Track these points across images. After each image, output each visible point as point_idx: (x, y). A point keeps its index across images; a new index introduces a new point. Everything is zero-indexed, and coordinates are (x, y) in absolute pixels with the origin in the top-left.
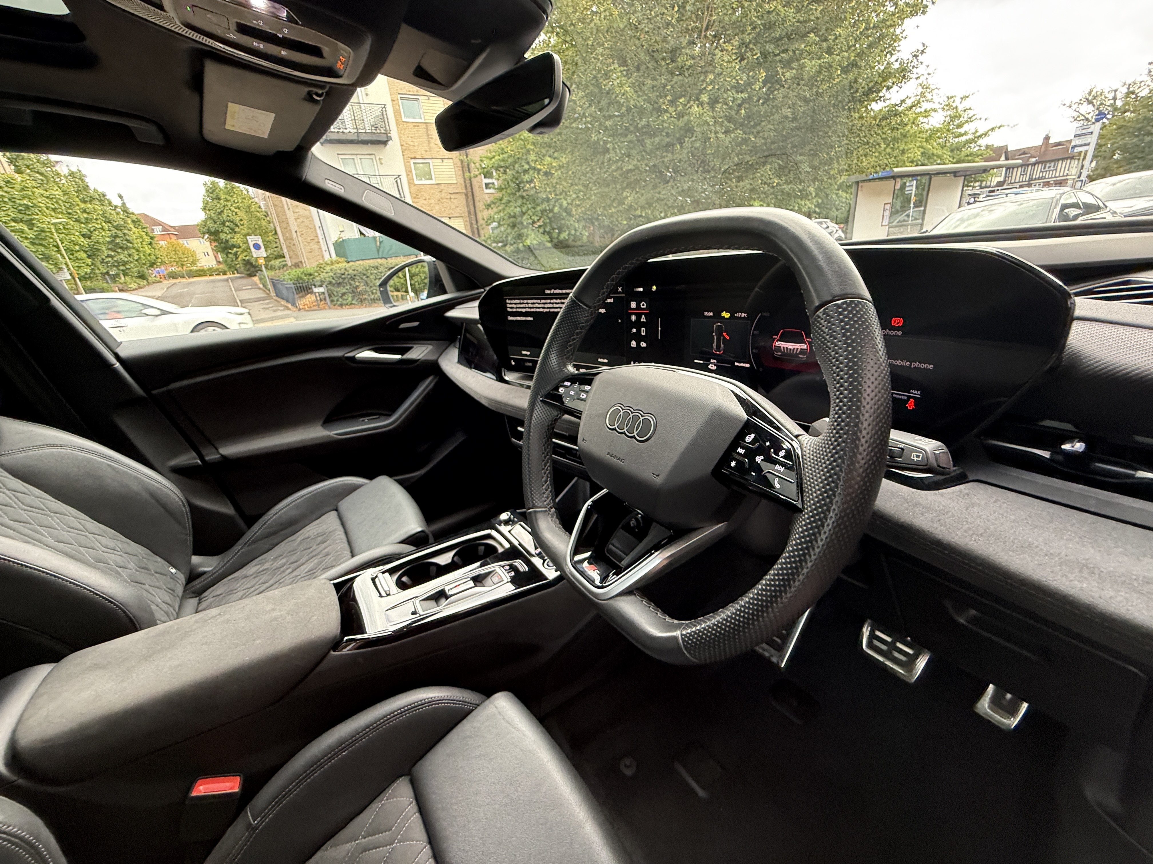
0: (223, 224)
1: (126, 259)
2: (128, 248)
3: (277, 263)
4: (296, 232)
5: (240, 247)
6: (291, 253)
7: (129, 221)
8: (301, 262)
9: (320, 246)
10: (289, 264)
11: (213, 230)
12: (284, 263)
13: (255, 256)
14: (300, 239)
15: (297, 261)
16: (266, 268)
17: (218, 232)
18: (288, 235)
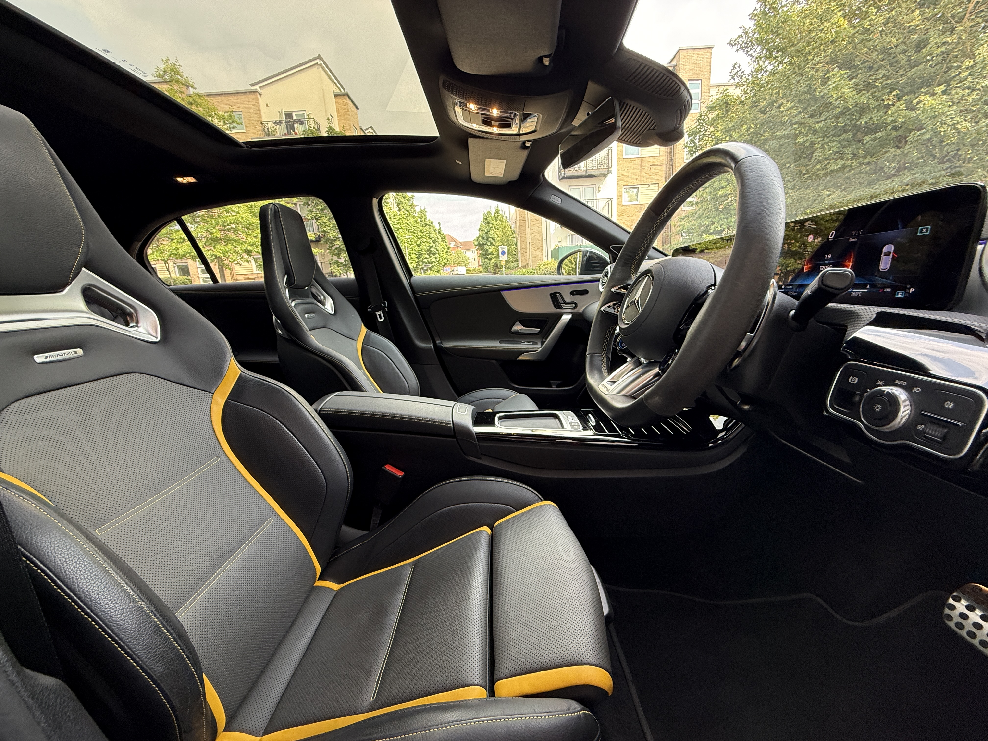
0: (487, 239)
1: (433, 260)
2: (435, 254)
3: (512, 265)
4: (529, 243)
5: (493, 255)
6: (523, 258)
7: (440, 238)
8: (527, 264)
9: (542, 252)
10: (520, 266)
11: (481, 243)
12: (516, 265)
13: (501, 259)
14: (531, 247)
15: (525, 264)
16: (505, 268)
17: (484, 244)
18: (524, 246)
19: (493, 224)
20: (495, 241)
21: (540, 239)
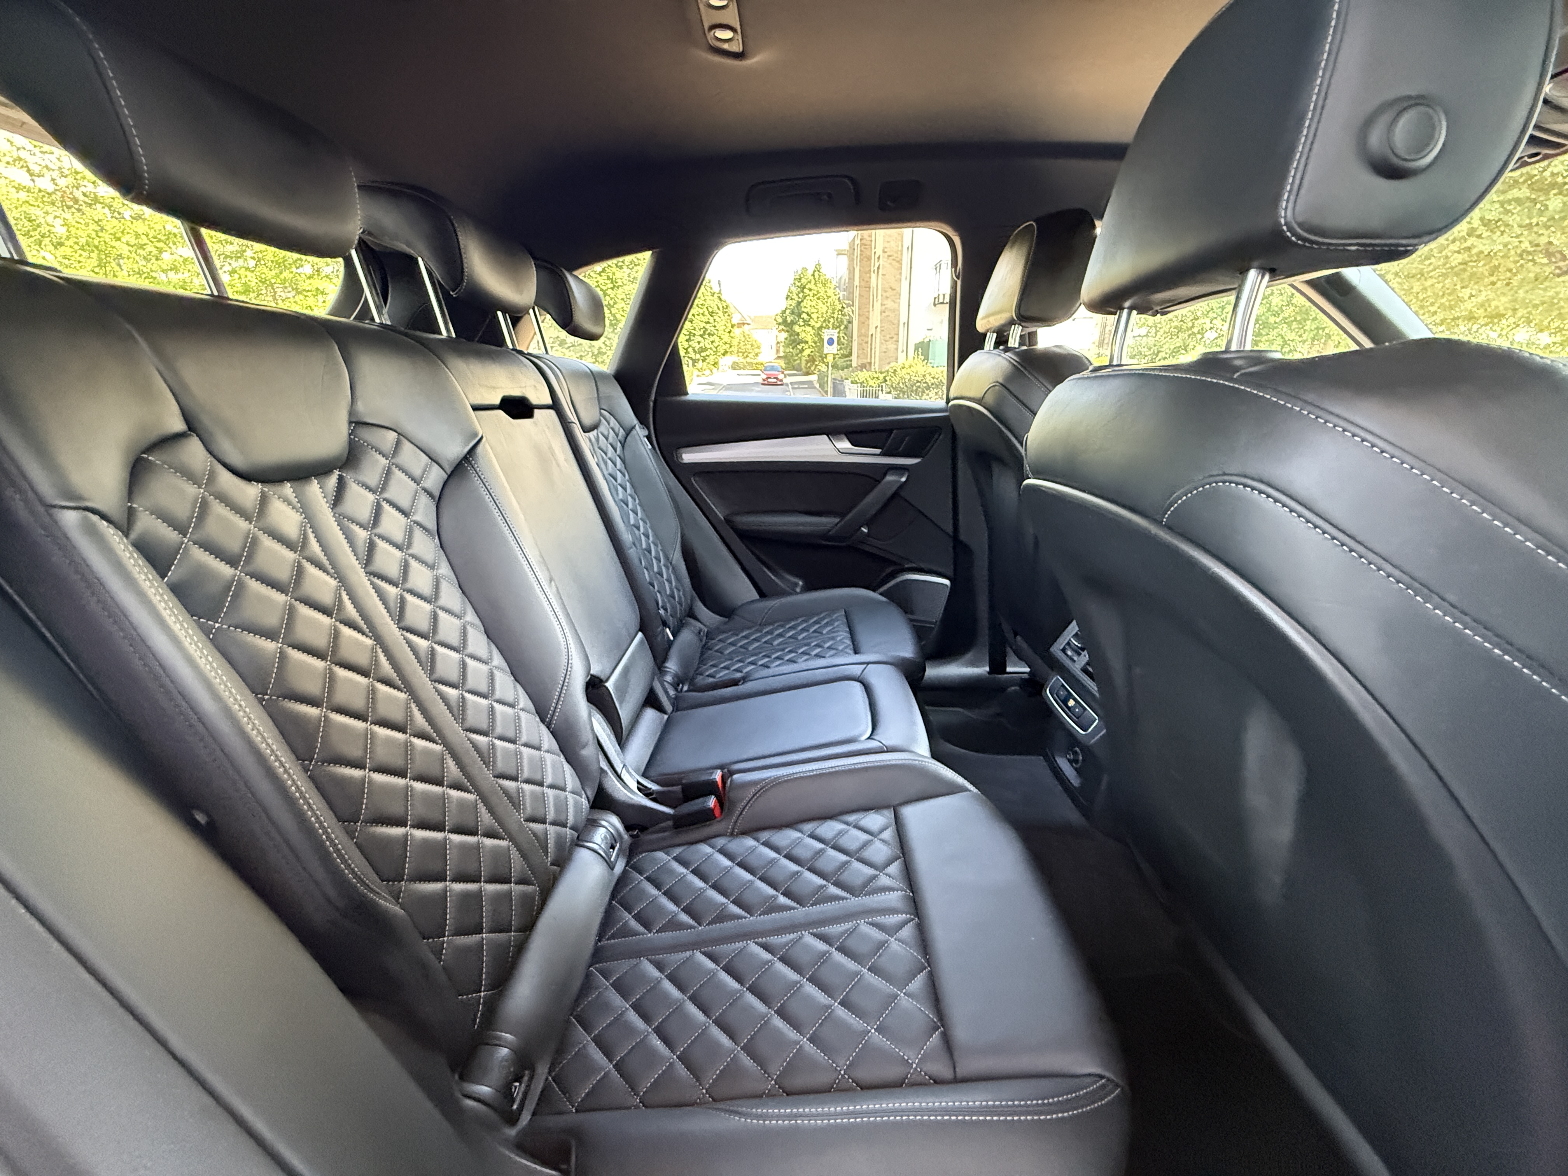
0: (799, 315)
3: (840, 362)
4: (876, 327)
6: (861, 352)
7: (721, 307)
8: (870, 363)
9: (898, 346)
10: (854, 364)
11: (789, 320)
12: (848, 363)
14: (878, 336)
15: (865, 361)
17: (793, 323)
18: (863, 331)
19: (810, 290)
20: (811, 318)
21: (896, 322)
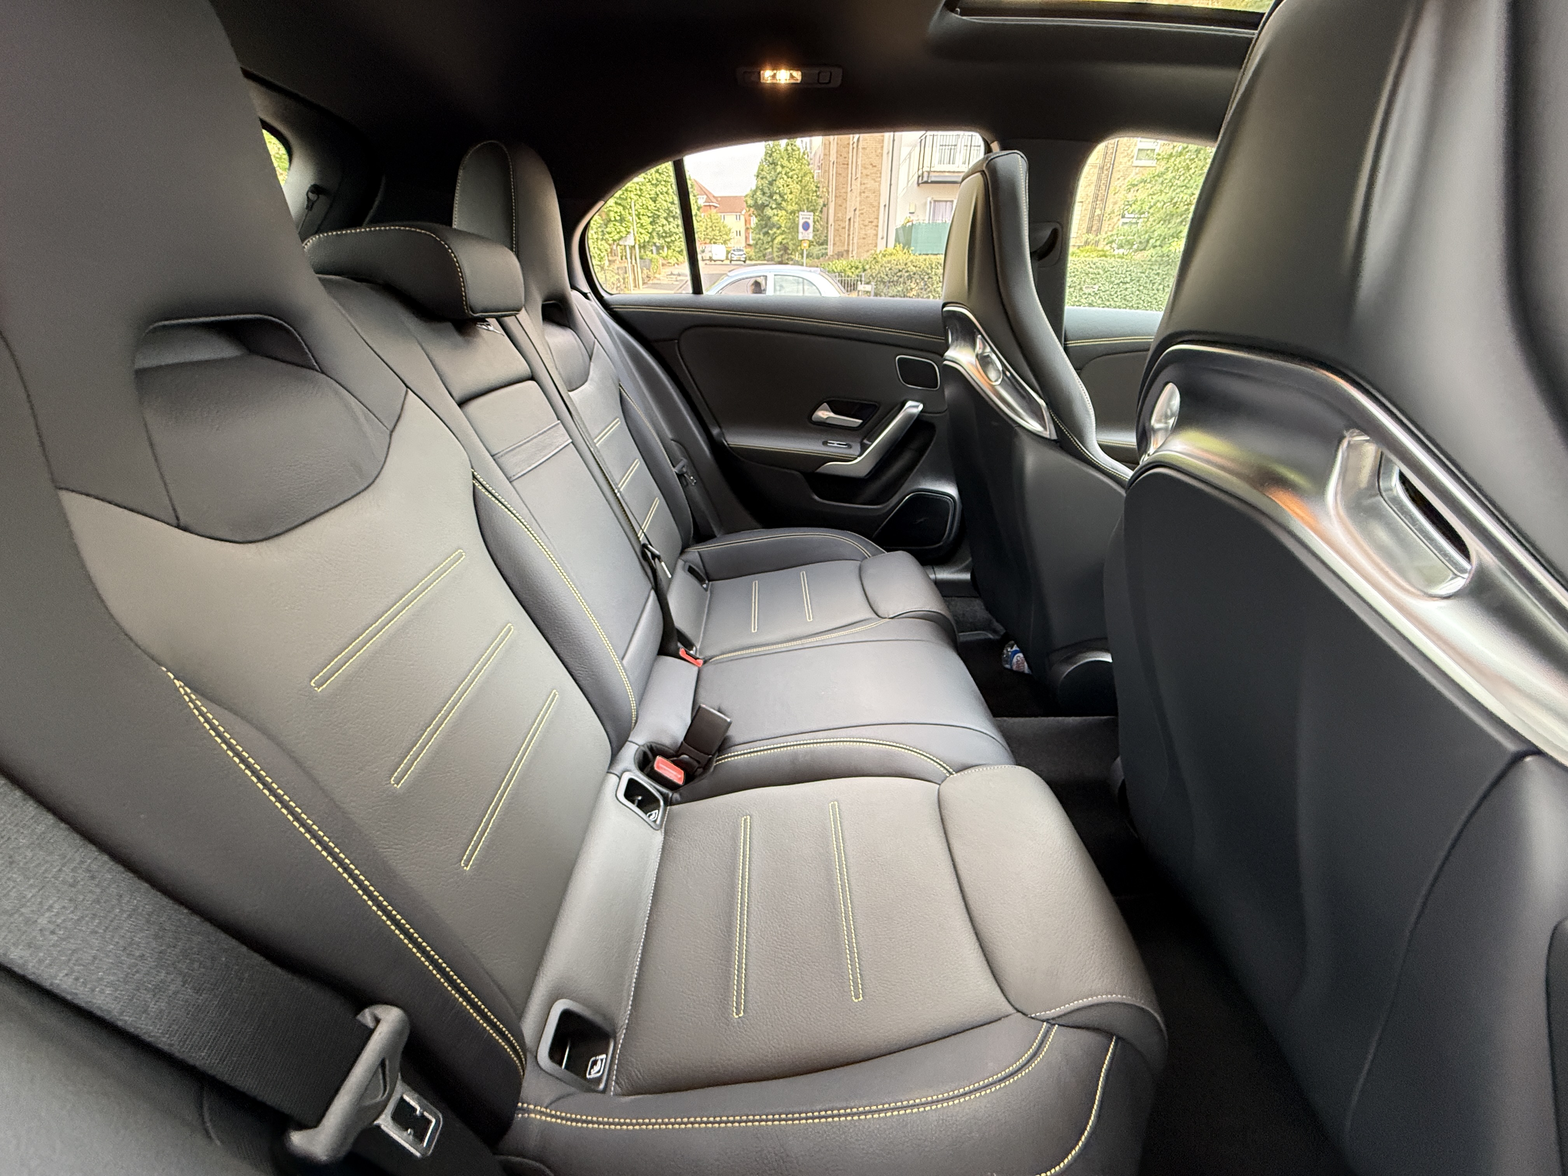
1: (673, 230)
3: (816, 250)
5: (783, 228)
6: (837, 239)
8: (848, 251)
9: (877, 232)
10: (830, 252)
11: (760, 202)
12: (824, 251)
13: (800, 238)
15: (841, 249)
17: (764, 206)
18: (840, 215)
19: (783, 167)
20: (784, 200)
21: (876, 204)
